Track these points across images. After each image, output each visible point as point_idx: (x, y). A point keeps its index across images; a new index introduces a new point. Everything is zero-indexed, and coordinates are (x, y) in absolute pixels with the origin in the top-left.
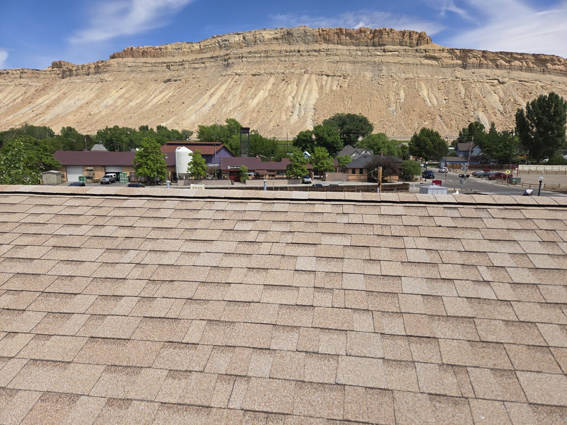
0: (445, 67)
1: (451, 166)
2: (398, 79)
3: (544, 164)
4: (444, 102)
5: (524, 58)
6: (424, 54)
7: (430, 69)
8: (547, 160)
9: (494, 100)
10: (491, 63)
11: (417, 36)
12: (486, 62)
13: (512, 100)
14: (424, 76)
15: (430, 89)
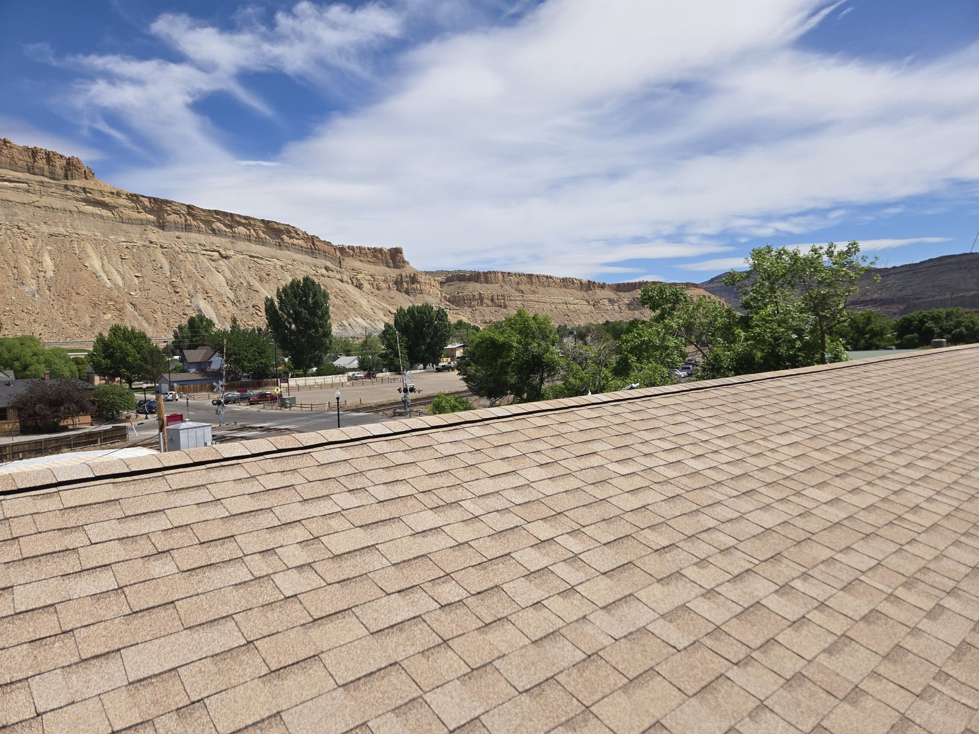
0: (126, 223)
1: (179, 388)
2: (33, 234)
3: (313, 375)
4: (136, 281)
5: (250, 224)
6: (83, 195)
7: (100, 222)
8: (314, 369)
9: (218, 281)
10: (203, 226)
11: (64, 162)
12: (195, 223)
13: (245, 284)
14: (90, 234)
15: (105, 257)
